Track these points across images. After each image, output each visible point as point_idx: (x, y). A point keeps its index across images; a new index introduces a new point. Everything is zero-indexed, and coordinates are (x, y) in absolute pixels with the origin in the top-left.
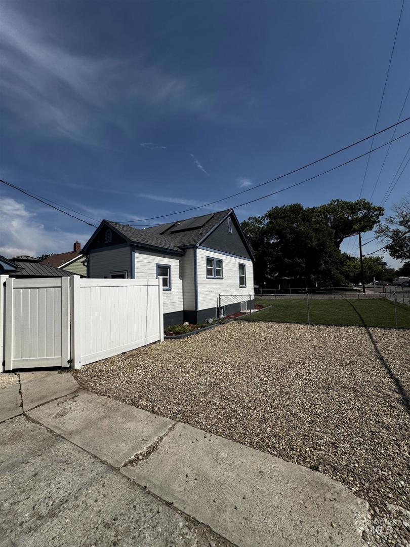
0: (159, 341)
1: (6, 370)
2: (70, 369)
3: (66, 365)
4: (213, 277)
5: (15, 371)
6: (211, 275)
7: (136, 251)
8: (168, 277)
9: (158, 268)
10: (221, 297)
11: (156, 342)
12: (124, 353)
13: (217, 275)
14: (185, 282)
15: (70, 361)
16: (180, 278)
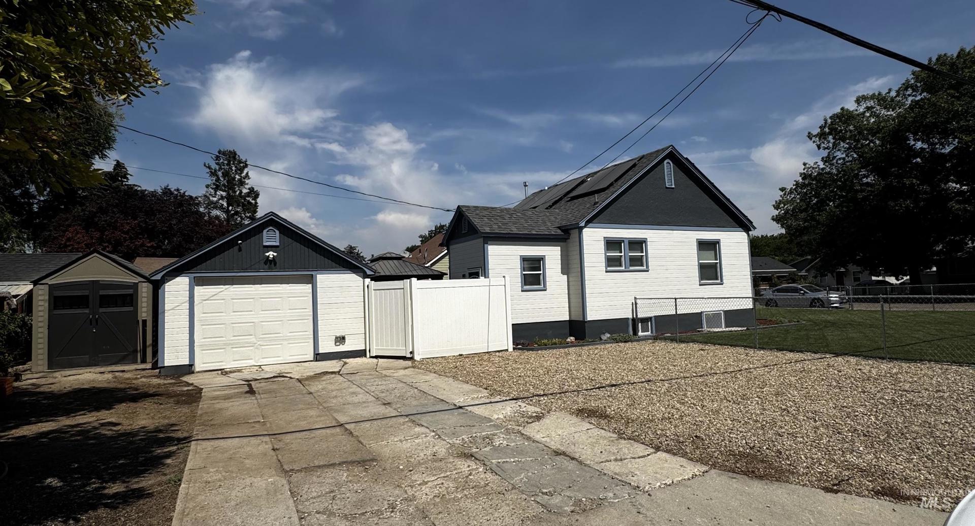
0: (507, 350)
1: (371, 355)
2: (411, 359)
3: (409, 355)
4: (623, 268)
5: (376, 357)
6: (621, 266)
7: (489, 242)
8: (541, 272)
9: (523, 261)
10: (638, 301)
11: (502, 351)
12: (461, 355)
13: (631, 266)
14: (571, 279)
15: (411, 353)
16: (563, 273)
